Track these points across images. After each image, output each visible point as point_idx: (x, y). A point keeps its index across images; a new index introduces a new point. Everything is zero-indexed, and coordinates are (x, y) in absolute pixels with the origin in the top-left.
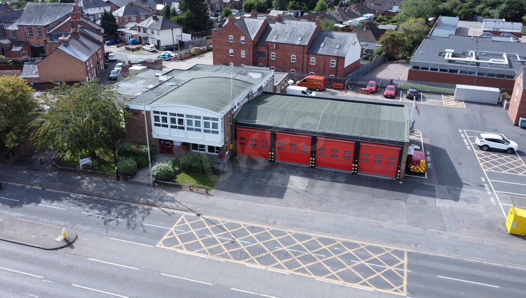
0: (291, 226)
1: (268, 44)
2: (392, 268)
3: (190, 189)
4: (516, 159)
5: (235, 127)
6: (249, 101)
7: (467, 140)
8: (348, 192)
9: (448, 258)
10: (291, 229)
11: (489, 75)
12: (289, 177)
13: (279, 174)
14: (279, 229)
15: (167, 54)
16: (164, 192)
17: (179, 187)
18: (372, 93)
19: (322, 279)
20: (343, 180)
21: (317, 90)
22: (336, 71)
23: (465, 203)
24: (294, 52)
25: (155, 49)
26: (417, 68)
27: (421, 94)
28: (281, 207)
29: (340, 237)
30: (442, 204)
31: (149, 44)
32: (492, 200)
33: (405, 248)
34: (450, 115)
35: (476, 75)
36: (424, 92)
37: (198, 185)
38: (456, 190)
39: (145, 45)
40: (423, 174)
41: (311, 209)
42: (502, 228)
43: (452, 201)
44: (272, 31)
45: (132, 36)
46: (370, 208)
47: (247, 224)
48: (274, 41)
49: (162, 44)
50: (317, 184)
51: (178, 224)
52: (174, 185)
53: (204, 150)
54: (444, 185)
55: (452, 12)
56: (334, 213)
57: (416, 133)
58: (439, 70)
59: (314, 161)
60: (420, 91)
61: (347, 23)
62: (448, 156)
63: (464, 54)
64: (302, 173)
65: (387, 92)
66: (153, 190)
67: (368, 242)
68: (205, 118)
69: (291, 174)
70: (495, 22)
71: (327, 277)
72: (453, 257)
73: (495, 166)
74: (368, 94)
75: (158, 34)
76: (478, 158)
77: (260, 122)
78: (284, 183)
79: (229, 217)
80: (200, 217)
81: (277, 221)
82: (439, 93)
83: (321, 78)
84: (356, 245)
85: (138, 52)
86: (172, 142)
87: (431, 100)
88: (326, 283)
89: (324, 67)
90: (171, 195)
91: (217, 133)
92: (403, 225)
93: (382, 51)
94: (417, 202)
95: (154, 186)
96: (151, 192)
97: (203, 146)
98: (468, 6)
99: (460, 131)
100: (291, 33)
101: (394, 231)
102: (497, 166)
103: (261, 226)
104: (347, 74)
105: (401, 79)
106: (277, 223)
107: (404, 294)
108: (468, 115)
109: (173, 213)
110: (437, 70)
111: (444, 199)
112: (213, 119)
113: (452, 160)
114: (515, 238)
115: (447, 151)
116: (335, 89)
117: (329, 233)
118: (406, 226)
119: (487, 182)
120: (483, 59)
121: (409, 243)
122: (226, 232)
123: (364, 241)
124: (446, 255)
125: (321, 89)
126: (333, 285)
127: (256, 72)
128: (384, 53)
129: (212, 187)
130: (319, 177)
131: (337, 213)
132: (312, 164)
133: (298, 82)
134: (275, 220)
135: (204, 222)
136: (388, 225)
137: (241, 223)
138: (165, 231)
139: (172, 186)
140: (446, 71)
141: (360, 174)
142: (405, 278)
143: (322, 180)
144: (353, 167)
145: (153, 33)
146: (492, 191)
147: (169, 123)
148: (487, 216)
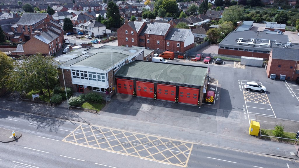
0: (136, 131)
1: (146, 35)
2: (183, 153)
3: (88, 111)
4: (264, 95)
5: (116, 78)
6: (126, 65)
7: (241, 85)
8: (171, 113)
9: (214, 147)
10: (136, 132)
11: (259, 51)
12: (142, 105)
13: (137, 103)
14: (129, 132)
15: (96, 40)
16: (74, 112)
17: (83, 110)
18: (198, 60)
19: (145, 158)
20: (170, 106)
21: (170, 59)
22: (180, 49)
23: (231, 118)
24: (159, 39)
25: (91, 37)
26: (223, 47)
27: (224, 61)
28: (133, 121)
29: (160, 136)
30: (219, 119)
31: (88, 35)
32: (245, 117)
33: (193, 142)
34: (236, 72)
35: (253, 51)
36: (225, 60)
37: (93, 109)
38: (228, 111)
39: (86, 35)
40: (213, 103)
41: (149, 121)
42: (247, 131)
43: (224, 118)
44: (147, 28)
45: (80, 31)
46: (180, 121)
47: (113, 129)
48: (148, 33)
49: (95, 35)
50: (156, 109)
51: (77, 129)
52: (81, 108)
53: (99, 91)
54: (222, 109)
55: (251, 19)
56: (161, 124)
57: (215, 82)
58: (234, 49)
59: (156, 96)
60: (223, 60)
61: (195, 24)
62: (229, 94)
63: (249, 41)
64: (149, 103)
65: (205, 60)
66: (69, 111)
67: (174, 139)
68: (98, 73)
69: (143, 103)
70: (271, 24)
71: (147, 157)
72: (217, 147)
73: (252, 99)
74: (196, 61)
75: (93, 30)
76: (244, 95)
77: (128, 75)
78: (138, 108)
79: (105, 126)
80: (90, 126)
81: (129, 127)
82: (233, 61)
83: (171, 53)
84: (167, 141)
85: (82, 39)
86: (82, 86)
87: (228, 64)
88: (146, 160)
89: (174, 47)
90: (77, 114)
91: (104, 81)
92: (195, 130)
93: (208, 39)
94: (206, 118)
95: (70, 109)
96: (67, 112)
97: (98, 88)
98: (259, 15)
99: (239, 81)
100: (157, 29)
101: (190, 133)
102: (253, 99)
103: (120, 130)
104: (186, 51)
105: (215, 53)
106: (130, 129)
107: (185, 166)
108: (246, 72)
109: (76, 124)
110: (233, 49)
111: (220, 116)
112: (102, 74)
113: (230, 96)
114: (252, 137)
115: (229, 91)
116: (179, 58)
117: (155, 134)
118: (197, 130)
119: (245, 107)
120: (258, 43)
121: (196, 140)
122: (101, 133)
123: (172, 138)
124: (213, 146)
125: (171, 59)
126: (149, 161)
127: (134, 50)
128: (209, 40)
129: (100, 110)
130: (158, 104)
131: (162, 123)
132: (155, 97)
133: (160, 55)
134: (128, 127)
135: (91, 128)
136: (187, 130)
137: (110, 129)
138: (69, 133)
139: (79, 109)
140: (238, 49)
141: (179, 103)
142: (188, 158)
143: (159, 106)
144: (176, 99)
145: (90, 29)
146: (246, 112)
147: (80, 76)
148: (240, 125)
